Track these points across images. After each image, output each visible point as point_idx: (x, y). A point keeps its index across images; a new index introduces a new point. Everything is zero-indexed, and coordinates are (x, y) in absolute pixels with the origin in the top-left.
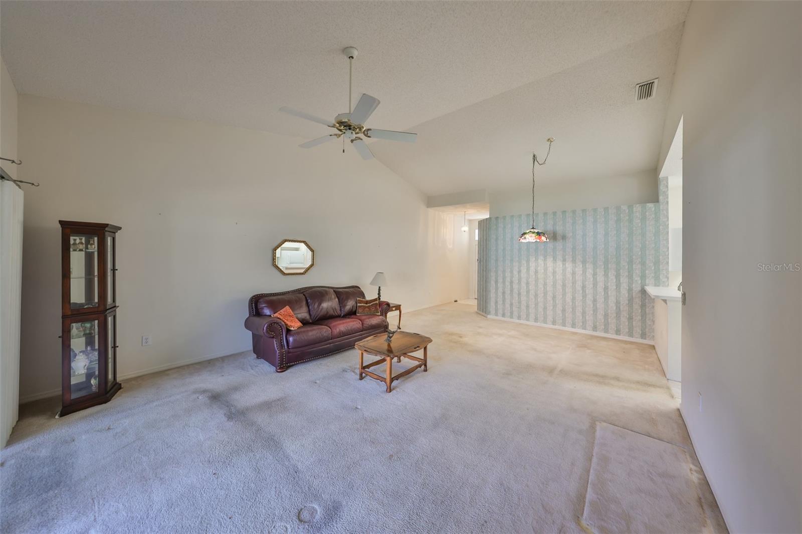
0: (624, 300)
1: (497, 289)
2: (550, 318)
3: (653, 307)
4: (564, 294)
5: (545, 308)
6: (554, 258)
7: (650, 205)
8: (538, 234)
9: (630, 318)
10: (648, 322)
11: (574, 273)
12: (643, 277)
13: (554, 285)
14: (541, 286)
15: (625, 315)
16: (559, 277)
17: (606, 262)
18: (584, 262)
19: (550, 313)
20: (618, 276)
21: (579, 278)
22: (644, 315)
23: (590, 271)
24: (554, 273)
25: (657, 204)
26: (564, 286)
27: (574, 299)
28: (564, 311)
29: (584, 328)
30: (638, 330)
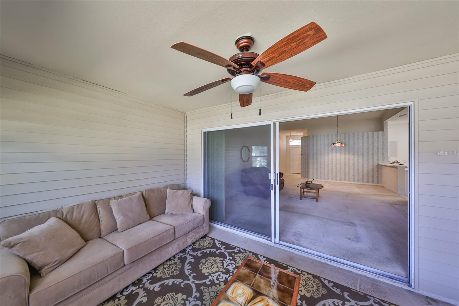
0: (370, 170)
1: (313, 167)
2: (339, 178)
3: (382, 171)
4: (345, 168)
5: (336, 174)
6: (340, 153)
7: (381, 132)
8: (341, 143)
9: (373, 176)
10: (380, 177)
11: (349, 159)
12: (378, 160)
13: (340, 164)
14: (334, 165)
15: (371, 175)
16: (342, 161)
17: (363, 154)
18: (353, 154)
19: (338, 176)
20: (368, 160)
21: (351, 161)
22: (378, 175)
23: (356, 158)
24: (340, 159)
25: (383, 132)
26: (345, 165)
27: (349, 170)
28: (345, 175)
29: (354, 181)
30: (376, 180)
